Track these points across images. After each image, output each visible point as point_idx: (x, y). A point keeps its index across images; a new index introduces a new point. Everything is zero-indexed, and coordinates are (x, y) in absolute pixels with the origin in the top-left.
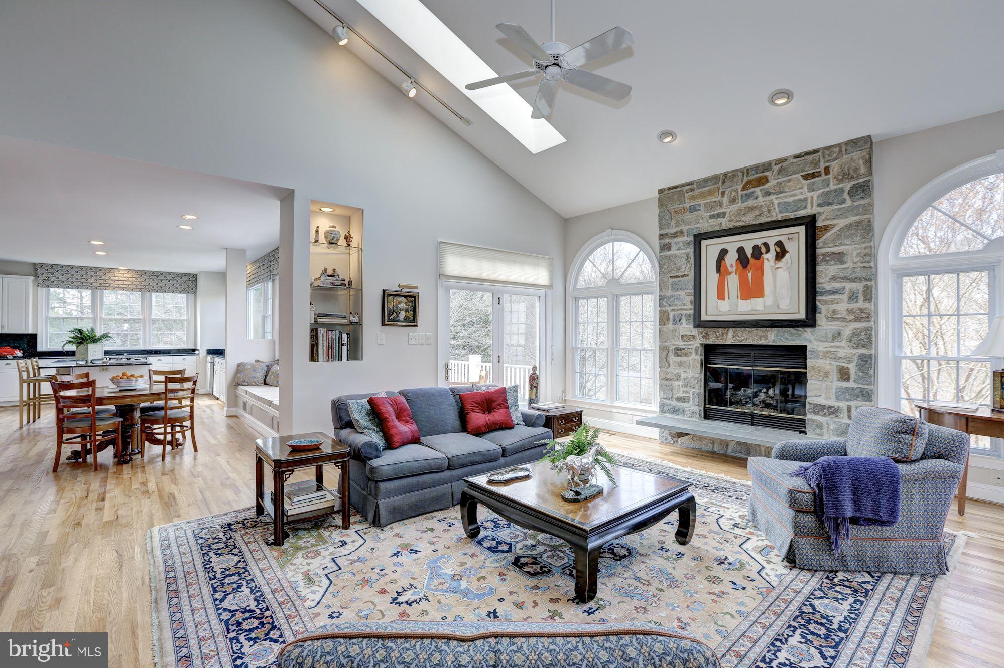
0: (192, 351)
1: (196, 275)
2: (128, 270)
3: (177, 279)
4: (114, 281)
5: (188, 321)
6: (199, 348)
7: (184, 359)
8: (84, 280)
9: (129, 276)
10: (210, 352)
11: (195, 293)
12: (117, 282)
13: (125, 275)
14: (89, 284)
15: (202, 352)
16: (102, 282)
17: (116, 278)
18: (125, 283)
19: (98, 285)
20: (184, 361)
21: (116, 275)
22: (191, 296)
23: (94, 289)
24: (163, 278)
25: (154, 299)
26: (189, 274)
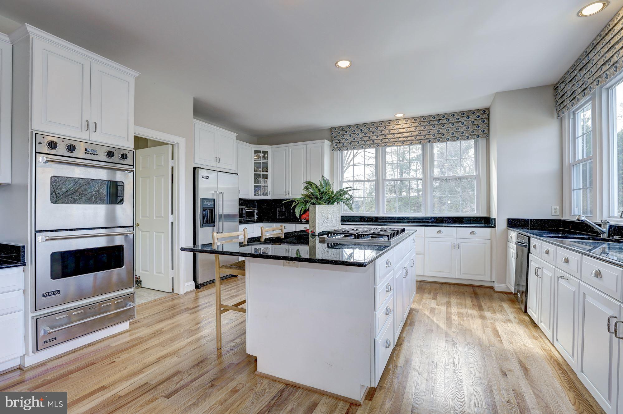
0: (487, 222)
1: (488, 109)
2: (407, 119)
3: (462, 120)
4: (394, 134)
5: (478, 177)
6: (494, 215)
7: (472, 233)
8: (367, 138)
9: (408, 125)
10: (513, 223)
11: (488, 135)
12: (397, 136)
13: (405, 126)
14: (371, 142)
15: (501, 224)
16: (383, 137)
17: (396, 131)
18: (405, 135)
19: (379, 141)
20: (472, 236)
21: (396, 127)
22: (482, 142)
23: (377, 146)
24: (445, 121)
25: (436, 151)
26: (478, 110)
